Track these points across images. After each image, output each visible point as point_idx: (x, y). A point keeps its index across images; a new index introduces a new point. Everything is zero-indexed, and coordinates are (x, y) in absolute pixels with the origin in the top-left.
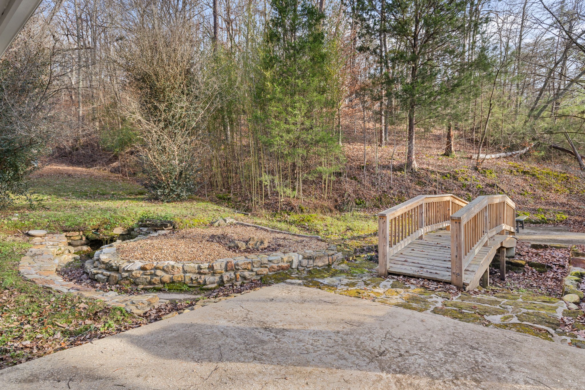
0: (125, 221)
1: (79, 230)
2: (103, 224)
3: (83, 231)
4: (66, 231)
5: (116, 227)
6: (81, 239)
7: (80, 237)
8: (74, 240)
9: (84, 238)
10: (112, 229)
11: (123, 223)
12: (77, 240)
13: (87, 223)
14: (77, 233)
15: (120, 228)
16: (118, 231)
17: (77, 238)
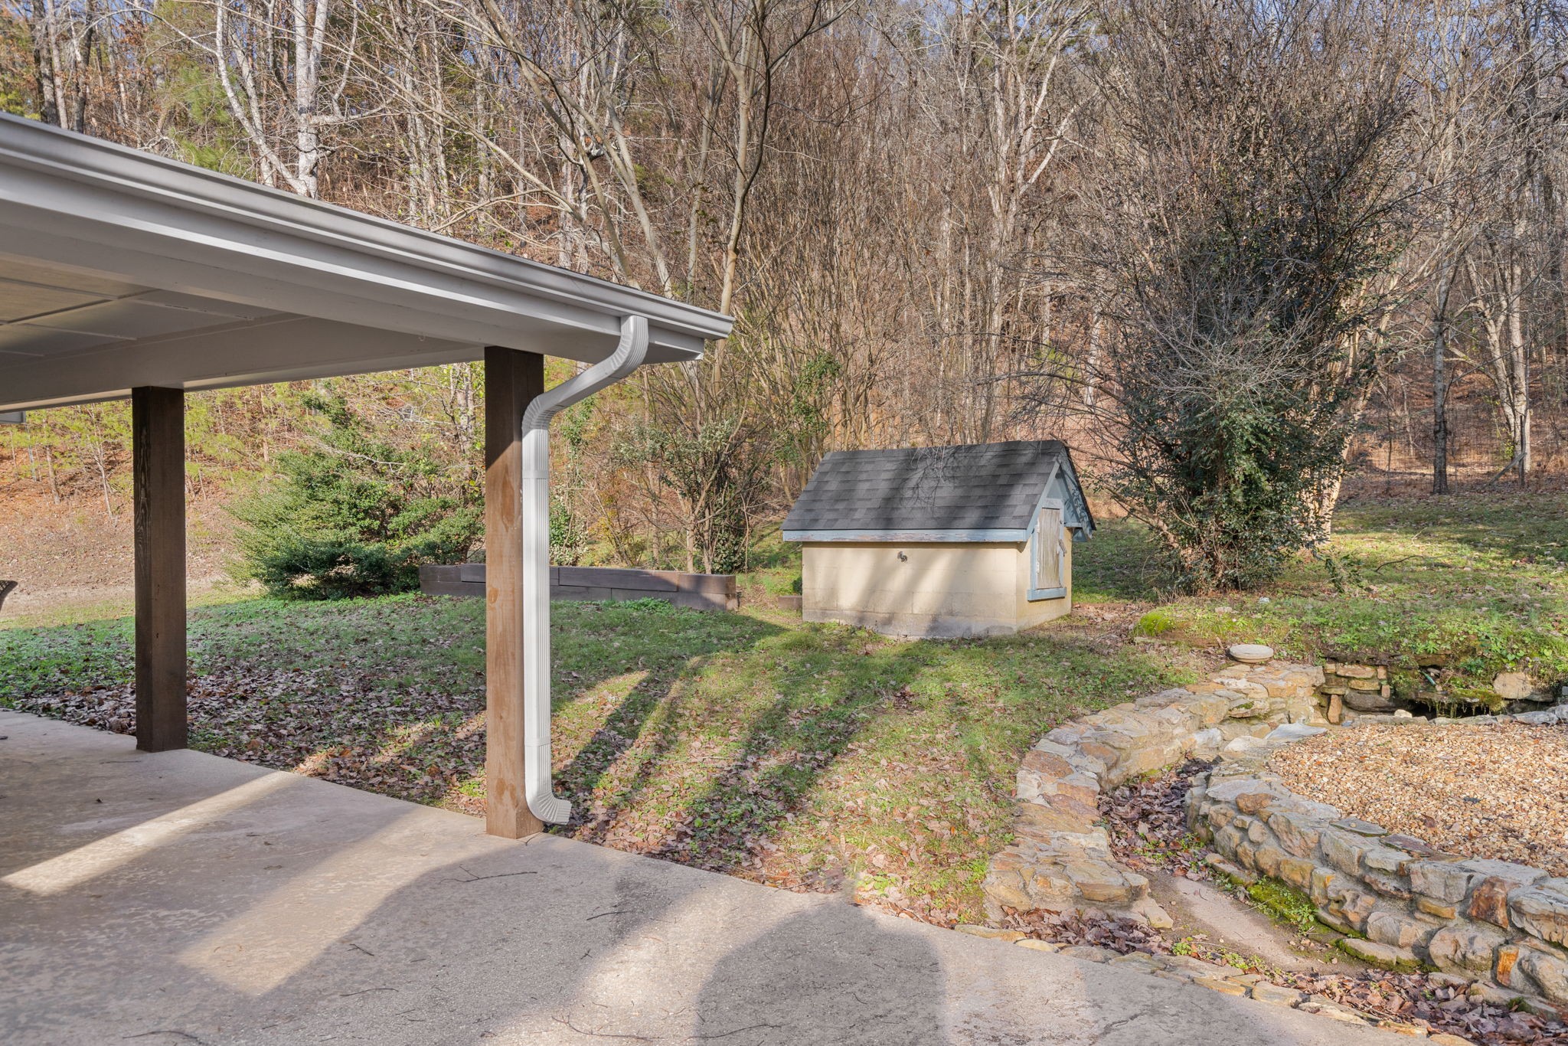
0: (1548, 653)
1: (1373, 662)
2: (1466, 653)
3: (1386, 667)
4: (1335, 659)
5: (1504, 670)
6: (1379, 692)
7: (1375, 686)
8: (1359, 692)
9: (1386, 691)
10: (1490, 676)
11: (1537, 658)
12: (1368, 693)
13: (1405, 642)
14: (1369, 671)
15: (1522, 675)
16: (1514, 685)
17: (1367, 686)
